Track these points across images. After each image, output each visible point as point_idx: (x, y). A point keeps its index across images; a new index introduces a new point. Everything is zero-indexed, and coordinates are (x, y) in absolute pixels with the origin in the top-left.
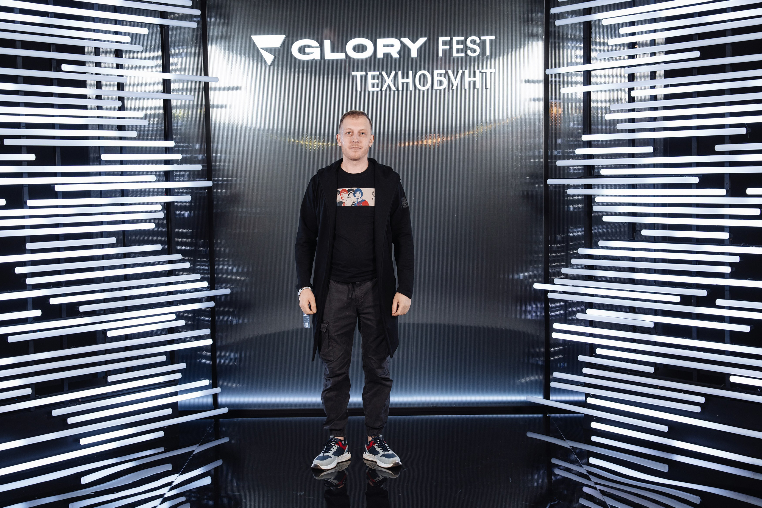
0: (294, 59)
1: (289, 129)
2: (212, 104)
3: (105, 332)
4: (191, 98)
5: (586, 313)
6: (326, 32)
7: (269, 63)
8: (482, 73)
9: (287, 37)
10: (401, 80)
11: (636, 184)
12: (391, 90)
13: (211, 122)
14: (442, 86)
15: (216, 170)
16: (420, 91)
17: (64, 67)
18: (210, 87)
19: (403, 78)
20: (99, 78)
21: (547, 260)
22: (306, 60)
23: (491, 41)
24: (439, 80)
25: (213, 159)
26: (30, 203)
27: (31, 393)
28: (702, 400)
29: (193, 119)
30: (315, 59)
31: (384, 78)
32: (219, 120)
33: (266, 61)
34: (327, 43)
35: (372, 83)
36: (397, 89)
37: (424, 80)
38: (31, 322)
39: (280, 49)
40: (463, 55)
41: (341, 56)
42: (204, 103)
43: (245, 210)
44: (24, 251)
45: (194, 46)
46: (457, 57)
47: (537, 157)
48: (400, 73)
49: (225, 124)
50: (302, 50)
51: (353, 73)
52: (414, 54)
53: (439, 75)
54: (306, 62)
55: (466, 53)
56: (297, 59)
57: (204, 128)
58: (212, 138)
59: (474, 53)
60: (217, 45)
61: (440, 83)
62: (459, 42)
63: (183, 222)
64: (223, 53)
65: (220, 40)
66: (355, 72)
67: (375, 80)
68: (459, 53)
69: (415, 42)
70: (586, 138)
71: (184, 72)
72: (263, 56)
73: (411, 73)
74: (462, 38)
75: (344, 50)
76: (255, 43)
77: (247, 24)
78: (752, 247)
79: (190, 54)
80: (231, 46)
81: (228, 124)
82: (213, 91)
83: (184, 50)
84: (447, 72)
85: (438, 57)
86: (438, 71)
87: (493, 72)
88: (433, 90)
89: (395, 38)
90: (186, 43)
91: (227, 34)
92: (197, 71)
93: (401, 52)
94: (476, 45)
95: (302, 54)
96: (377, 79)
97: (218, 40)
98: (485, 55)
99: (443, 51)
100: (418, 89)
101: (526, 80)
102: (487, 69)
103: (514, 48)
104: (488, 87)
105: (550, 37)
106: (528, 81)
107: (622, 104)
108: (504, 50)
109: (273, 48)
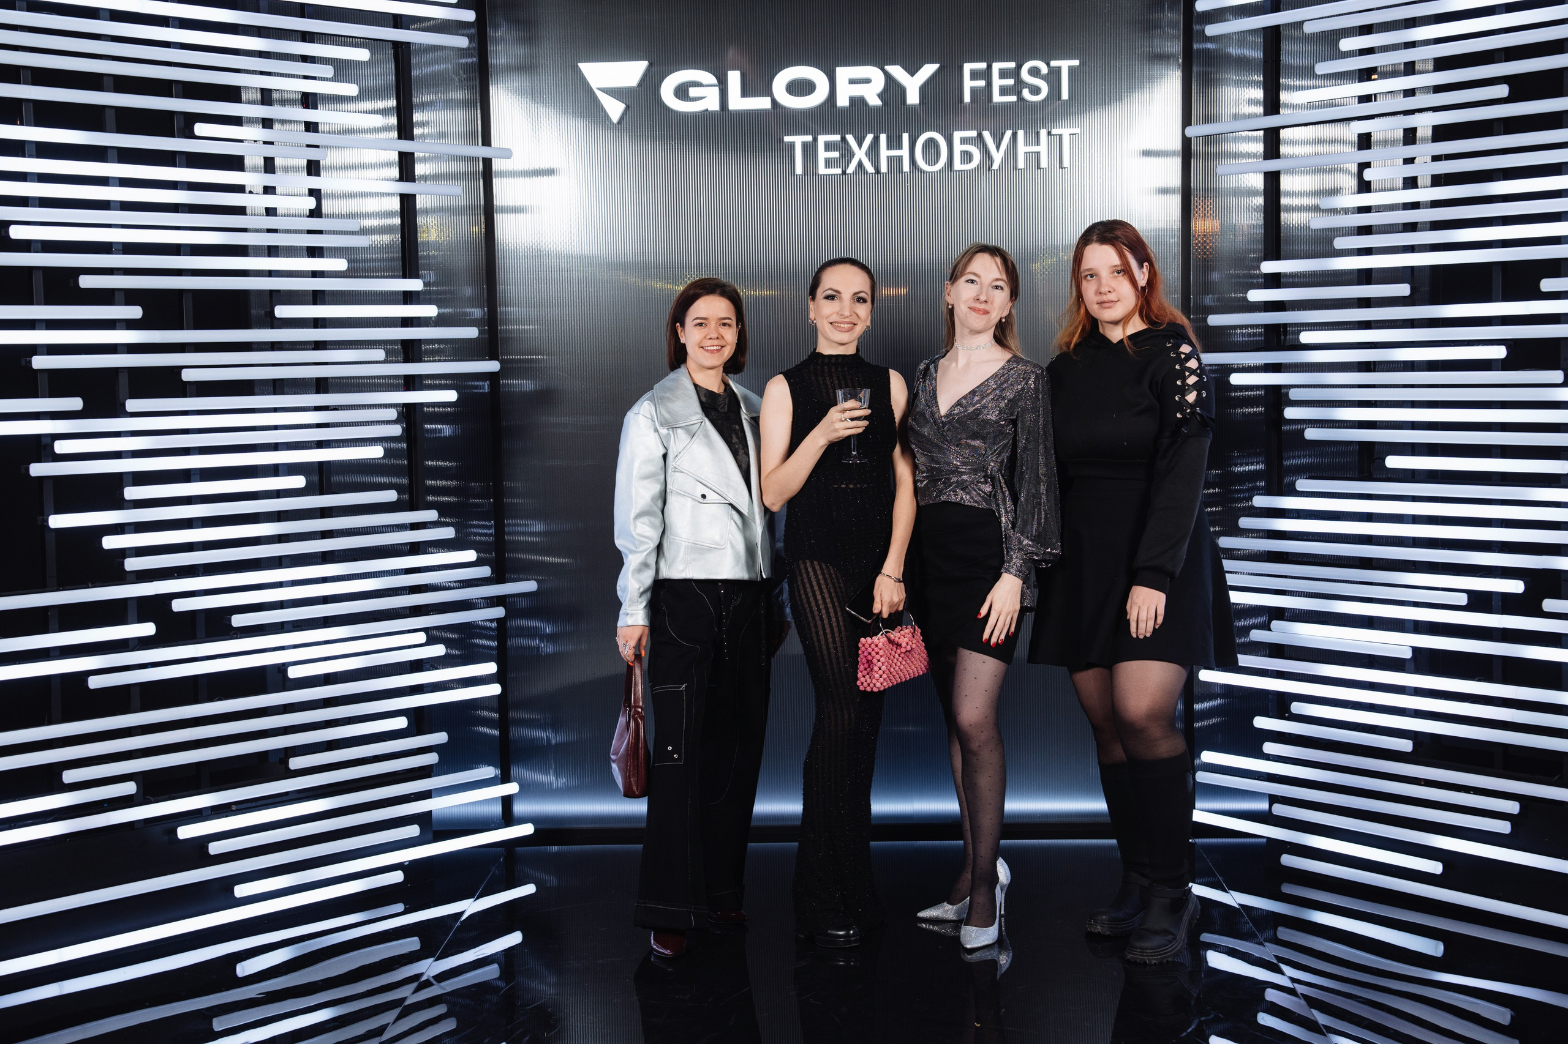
0: (666, 110)
2: (498, 204)
3: (282, 668)
4: (456, 193)
5: (1271, 631)
6: (731, 54)
7: (615, 118)
8: (1054, 135)
9: (651, 65)
10: (885, 153)
11: (1375, 362)
12: (865, 172)
13: (496, 242)
14: (970, 162)
15: (507, 340)
16: (924, 173)
17: (200, 129)
18: (496, 170)
19: (890, 147)
20: (269, 151)
22: (690, 113)
23: (1071, 69)
24: (964, 152)
25: (501, 317)
26: (132, 405)
27: (134, 792)
28: (1513, 807)
29: (460, 235)
30: (709, 109)
31: (850, 147)
33: (608, 115)
34: (734, 78)
35: (826, 159)
36: (878, 171)
37: (933, 151)
38: (135, 648)
39: (636, 90)
40: (1013, 99)
41: (762, 103)
42: (482, 202)
43: (569, 421)
44: (121, 504)
45: (461, 87)
46: (1001, 103)
48: (883, 138)
49: (526, 245)
51: (787, 139)
52: (913, 98)
53: (964, 141)
54: (691, 115)
55: (1019, 94)
56: (672, 110)
57: (482, 253)
58: (499, 273)
59: (1037, 95)
60: (509, 82)
61: (967, 157)
62: (1004, 72)
63: (442, 447)
65: (513, 74)
66: (791, 135)
67: (833, 152)
68: (1004, 96)
69: (914, 74)
70: (1269, 267)
71: (444, 140)
72: (602, 105)
73: (906, 137)
74: (1012, 65)
75: (768, 91)
76: (585, 78)
77: (569, 40)
79: (453, 102)
80: (537, 85)
81: (531, 244)
82: (501, 177)
83: (441, 96)
84: (980, 135)
85: (961, 103)
86: (963, 132)
87: (1075, 134)
88: (951, 171)
89: (873, 66)
90: (446, 80)
91: (531, 60)
92: (469, 137)
93: (885, 93)
94: (1040, 78)
95: (682, 100)
96: (837, 151)
97: (510, 73)
98: (1059, 100)
99: (971, 91)
100: (921, 169)
101: (1144, 151)
102: (1062, 127)
103: (1118, 83)
104: (1064, 165)
105: (1194, 60)
106: (1149, 153)
107: (1344, 197)
108: (1099, 88)
109: (623, 88)
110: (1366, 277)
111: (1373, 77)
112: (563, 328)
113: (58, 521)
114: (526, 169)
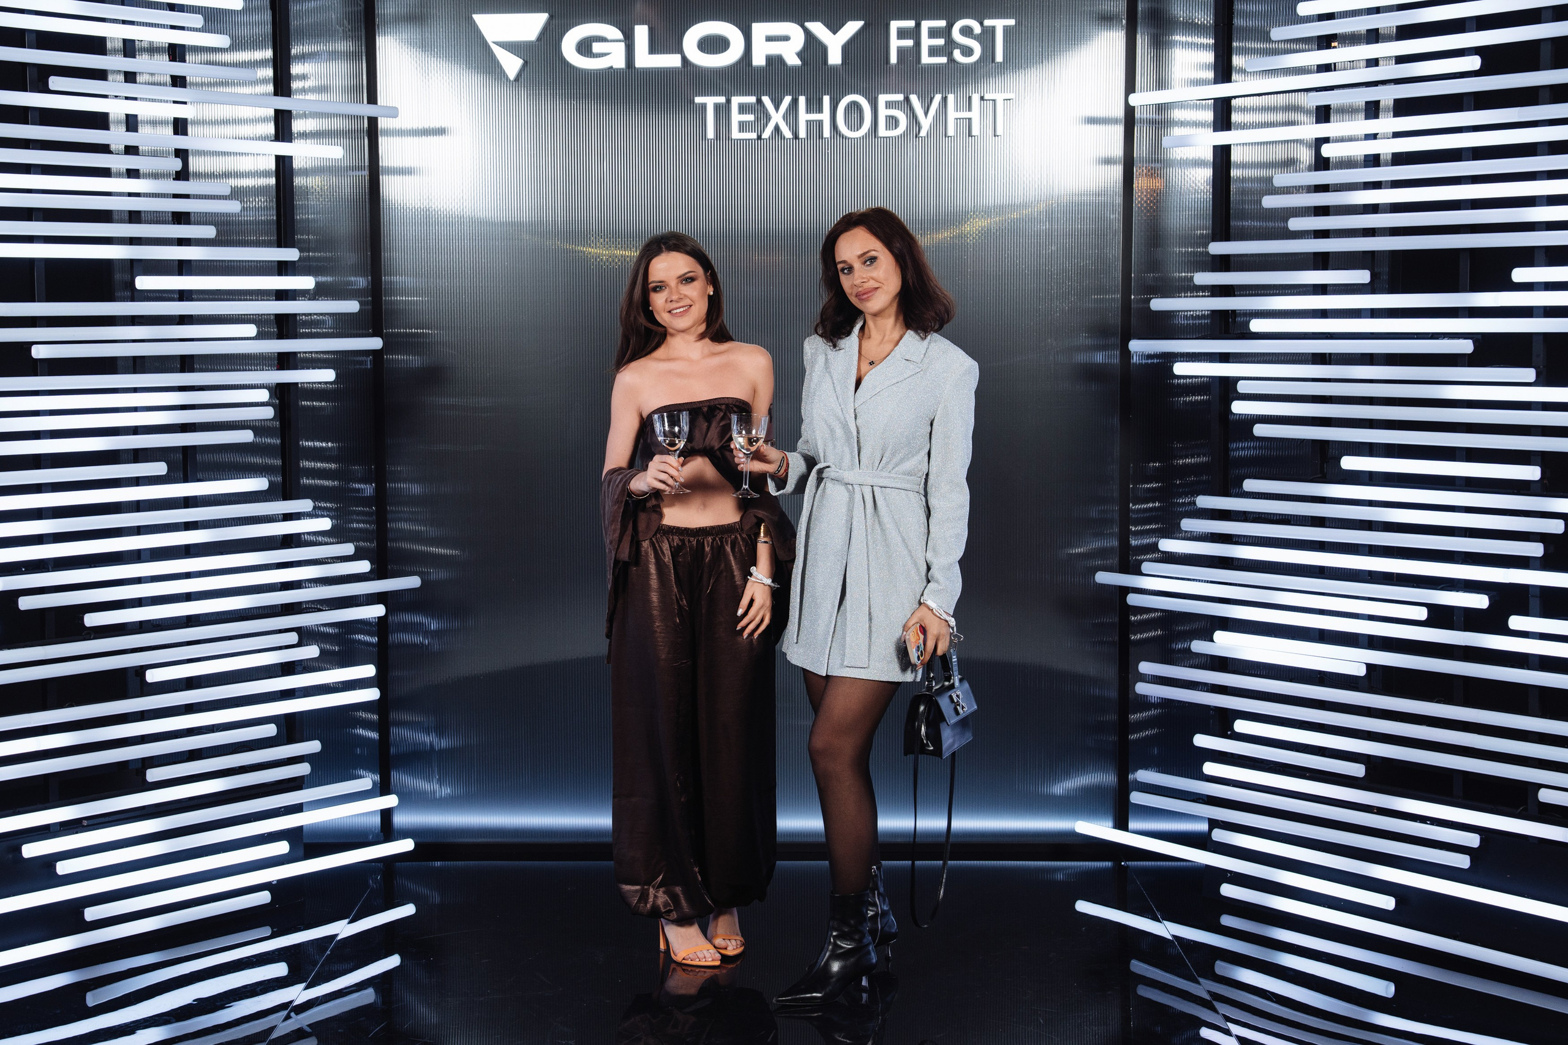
0: (568, 67)
1: (555, 222)
2: (384, 165)
3: (140, 671)
4: (337, 153)
5: (1212, 641)
6: (639, 7)
7: (512, 76)
8: (986, 100)
9: (551, 17)
10: (804, 116)
11: (1330, 354)
12: (783, 137)
13: (382, 207)
14: (896, 128)
15: (395, 312)
16: (846, 139)
17: (57, 82)
18: (381, 129)
19: (809, 110)
20: (132, 108)
21: (1126, 519)
22: (594, 70)
23: (1006, 29)
24: (890, 116)
25: (385, 288)
28: (1473, 840)
29: (342, 199)
30: (614, 67)
31: (767, 110)
32: (399, 202)
33: (504, 71)
34: (641, 33)
35: (740, 122)
36: (796, 136)
37: (856, 115)
39: (535, 45)
40: (943, 60)
41: (672, 61)
42: (367, 164)
43: (456, 402)
45: (345, 37)
46: (931, 65)
47: (1106, 289)
48: (802, 100)
49: (414, 210)
50: (585, 47)
51: (698, 100)
52: (835, 58)
53: (889, 105)
54: (594, 73)
55: (950, 55)
56: (574, 66)
57: (366, 218)
58: (384, 241)
59: (969, 56)
60: (398, 34)
61: (893, 122)
62: (934, 31)
64: (409, 53)
65: (405, 24)
66: (702, 96)
67: (747, 115)
68: (934, 56)
69: (837, 32)
70: (1217, 248)
71: (323, 94)
72: (498, 61)
73: (826, 99)
74: (942, 23)
75: (678, 48)
76: (480, 31)
79: (337, 54)
80: (428, 38)
81: (419, 210)
82: (387, 136)
83: (323, 46)
84: (907, 99)
85: (887, 64)
86: (888, 95)
87: (1010, 100)
88: (875, 138)
89: (792, 22)
90: (329, 31)
91: (421, 11)
92: (353, 94)
93: (804, 52)
94: (972, 38)
95: (585, 56)
96: (752, 114)
97: (399, 24)
98: (992, 63)
99: (898, 51)
100: (843, 135)
101: (1088, 119)
102: (997, 91)
103: (1057, 45)
104: (998, 133)
105: (1139, 21)
106: (1092, 121)
107: (1298, 174)
108: (1036, 49)
109: (521, 42)
111: (1333, 45)
112: (453, 301)
114: (414, 128)
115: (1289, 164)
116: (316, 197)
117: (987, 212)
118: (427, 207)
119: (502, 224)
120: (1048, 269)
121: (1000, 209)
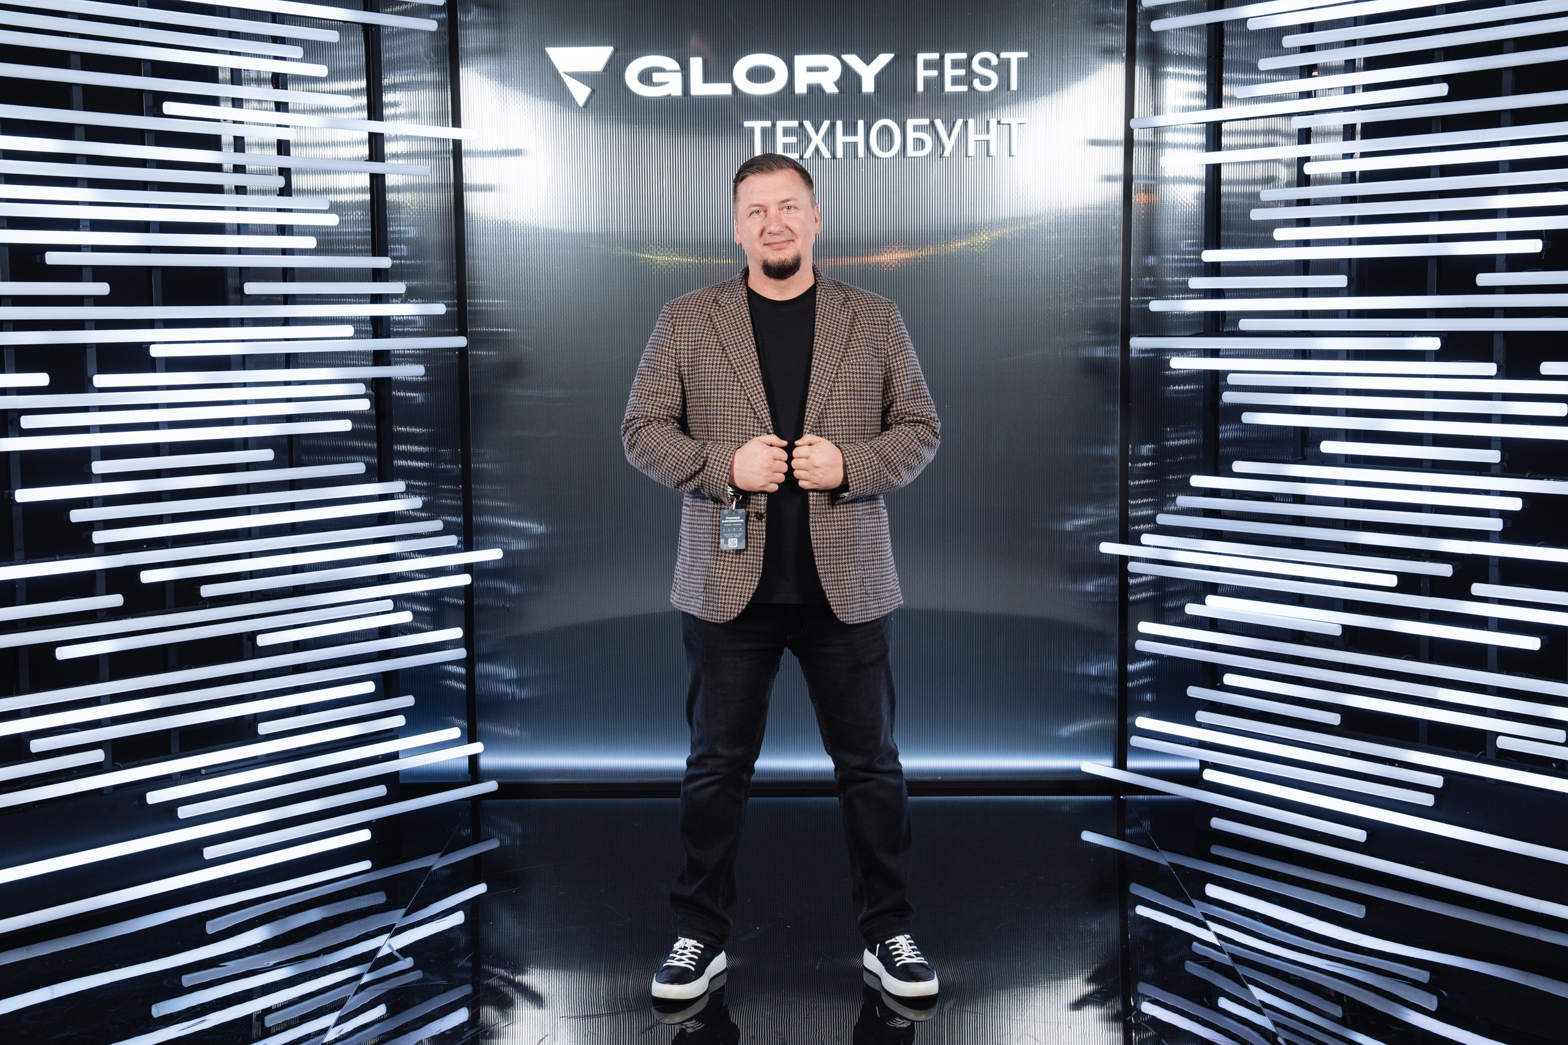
0: (630, 94)
1: (620, 234)
2: (467, 182)
3: (253, 635)
4: (426, 172)
5: (1204, 604)
6: (694, 41)
7: (581, 102)
8: (1002, 124)
9: (616, 50)
10: (841, 139)
11: (1310, 350)
12: (822, 158)
13: (466, 219)
14: (922, 149)
15: (476, 313)
16: (878, 159)
17: (168, 107)
18: (465, 150)
19: (845, 133)
20: (239, 130)
21: (1126, 494)
22: (654, 97)
23: (1021, 61)
24: (917, 139)
25: (469, 290)
26: (100, 380)
27: (102, 760)
28: (1437, 781)
29: (430, 212)
30: (672, 94)
31: (808, 133)
32: (481, 216)
33: (574, 98)
34: (696, 64)
35: (784, 144)
36: (834, 157)
37: (887, 138)
38: (104, 619)
39: (602, 75)
40: (964, 88)
41: (723, 89)
42: (452, 180)
44: (87, 477)
45: (432, 69)
46: (956, 92)
47: (1108, 292)
48: (839, 124)
49: (494, 223)
50: (646, 77)
51: (747, 124)
52: (868, 86)
53: (916, 128)
54: (654, 100)
55: (970, 84)
56: (636, 94)
57: (451, 229)
58: (468, 249)
59: (987, 85)
60: (480, 66)
61: (920, 144)
62: (956, 63)
63: (413, 414)
66: (750, 120)
67: (791, 138)
68: (956, 85)
69: (870, 63)
70: (1210, 256)
71: (412, 120)
72: (569, 89)
73: (861, 124)
74: (963, 56)
75: (729, 78)
76: (552, 63)
77: (537, 25)
78: (1549, 480)
79: (424, 84)
80: (506, 69)
81: (500, 222)
82: (470, 157)
83: (412, 76)
84: (932, 123)
85: (914, 92)
86: (915, 120)
87: (1023, 124)
88: (904, 158)
89: (831, 54)
90: (418, 63)
91: (501, 45)
92: (439, 118)
93: (841, 82)
94: (990, 69)
95: (646, 85)
96: (795, 136)
97: (483, 56)
98: (1008, 91)
99: (924, 80)
100: (875, 155)
101: (1090, 141)
102: (1011, 116)
103: (1065, 75)
104: (1013, 154)
105: (1137, 54)
106: (1095, 143)
107: (1277, 190)
108: (1046, 79)
109: (589, 72)
110: (1305, 267)
111: (1314, 74)
113: (24, 495)
114: (494, 149)
115: (1269, 181)
116: (407, 211)
117: (1002, 224)
118: (506, 219)
119: (573, 235)
120: (1057, 275)
121: (1014, 221)
